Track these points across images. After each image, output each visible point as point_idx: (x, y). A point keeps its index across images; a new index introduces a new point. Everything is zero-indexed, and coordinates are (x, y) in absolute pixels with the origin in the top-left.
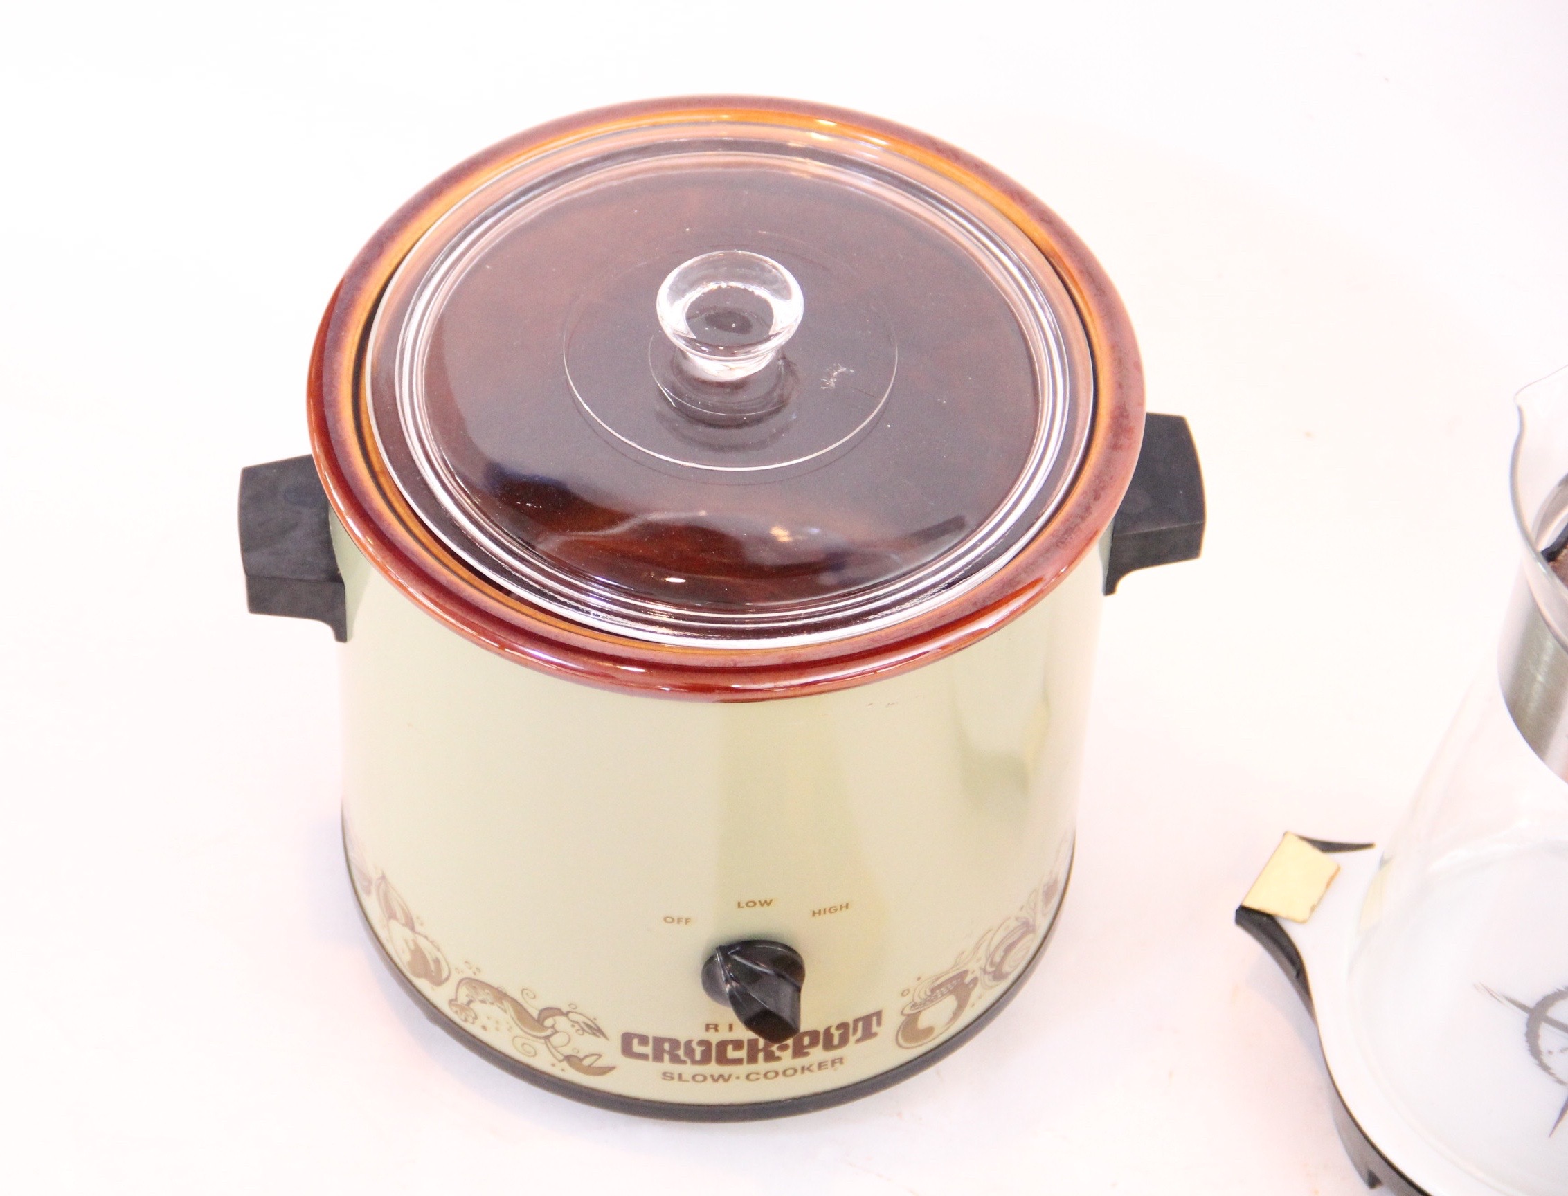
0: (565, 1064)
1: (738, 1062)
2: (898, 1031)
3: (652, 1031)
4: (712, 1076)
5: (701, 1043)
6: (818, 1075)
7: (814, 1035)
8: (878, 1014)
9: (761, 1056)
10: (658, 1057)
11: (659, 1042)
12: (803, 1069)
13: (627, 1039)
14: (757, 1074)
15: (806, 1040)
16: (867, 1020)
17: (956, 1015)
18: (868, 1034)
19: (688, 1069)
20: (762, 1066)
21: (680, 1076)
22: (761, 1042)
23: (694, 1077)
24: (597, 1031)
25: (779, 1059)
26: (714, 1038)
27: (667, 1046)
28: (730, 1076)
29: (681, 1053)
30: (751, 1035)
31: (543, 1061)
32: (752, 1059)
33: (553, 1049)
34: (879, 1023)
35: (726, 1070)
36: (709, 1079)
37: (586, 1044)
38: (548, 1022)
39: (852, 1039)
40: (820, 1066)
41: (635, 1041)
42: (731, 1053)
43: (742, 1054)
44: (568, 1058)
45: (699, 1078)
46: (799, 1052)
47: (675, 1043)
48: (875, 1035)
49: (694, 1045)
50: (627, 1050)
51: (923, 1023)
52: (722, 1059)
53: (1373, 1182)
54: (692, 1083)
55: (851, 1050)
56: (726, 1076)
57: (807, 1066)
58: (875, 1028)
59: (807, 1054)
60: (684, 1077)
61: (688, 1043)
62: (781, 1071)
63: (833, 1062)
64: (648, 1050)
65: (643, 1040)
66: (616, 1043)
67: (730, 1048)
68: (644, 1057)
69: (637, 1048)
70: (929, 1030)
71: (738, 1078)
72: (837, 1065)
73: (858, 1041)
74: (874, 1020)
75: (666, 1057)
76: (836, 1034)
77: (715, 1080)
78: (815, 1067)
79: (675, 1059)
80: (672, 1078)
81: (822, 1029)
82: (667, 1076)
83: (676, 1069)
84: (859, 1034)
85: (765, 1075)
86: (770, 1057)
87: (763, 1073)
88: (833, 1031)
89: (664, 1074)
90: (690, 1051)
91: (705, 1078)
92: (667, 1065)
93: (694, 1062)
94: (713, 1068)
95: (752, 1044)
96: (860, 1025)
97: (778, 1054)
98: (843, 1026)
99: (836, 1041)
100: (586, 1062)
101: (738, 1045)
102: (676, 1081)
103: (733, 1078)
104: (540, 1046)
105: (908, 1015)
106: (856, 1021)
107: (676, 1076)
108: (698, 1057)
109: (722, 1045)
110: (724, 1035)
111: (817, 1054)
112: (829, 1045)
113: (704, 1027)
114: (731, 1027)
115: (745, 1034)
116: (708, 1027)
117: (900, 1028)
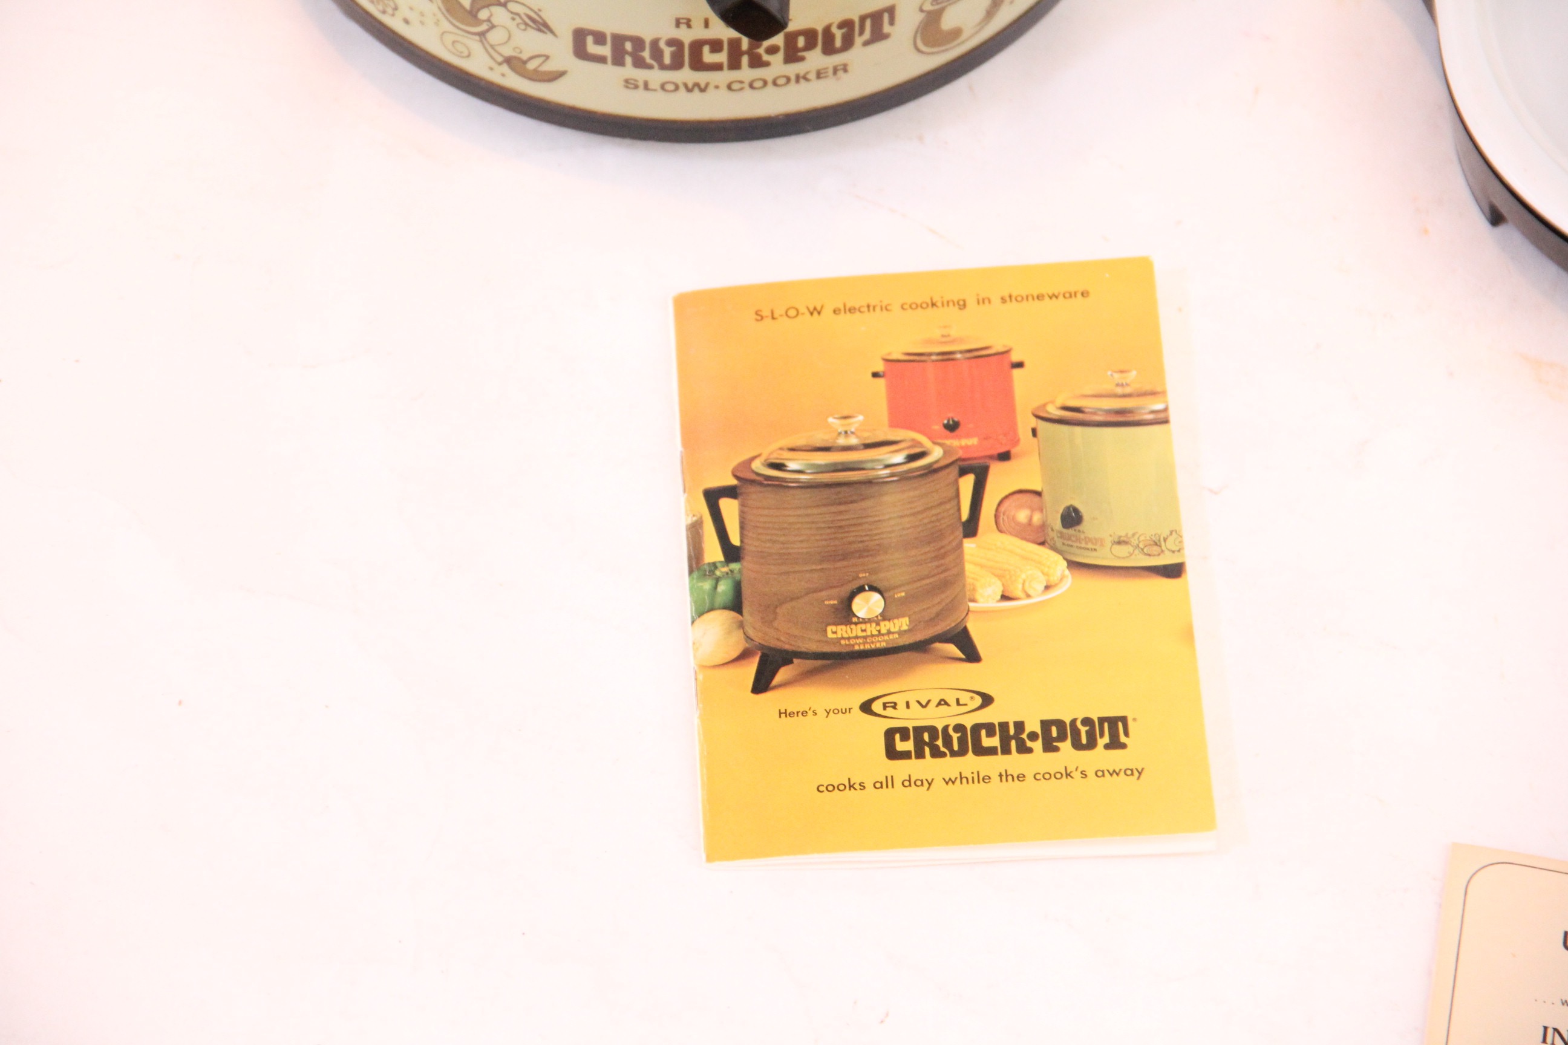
0: (505, 68)
1: (717, 67)
2: (916, 32)
3: (609, 27)
4: (686, 85)
5: (671, 42)
6: (816, 85)
7: (810, 35)
8: (891, 10)
9: (745, 60)
10: (618, 61)
11: (618, 40)
12: (798, 78)
13: (580, 36)
14: (741, 82)
15: (801, 42)
16: (876, 18)
17: (990, 14)
18: (878, 36)
19: (656, 76)
20: (746, 73)
21: (646, 87)
22: (745, 42)
23: (663, 87)
24: (543, 26)
25: (767, 64)
26: (687, 36)
27: (628, 46)
28: (707, 85)
29: (646, 54)
30: (733, 34)
31: (479, 65)
32: (734, 65)
33: (490, 49)
34: (892, 22)
35: (702, 77)
36: (682, 89)
37: (529, 43)
38: (483, 14)
39: (859, 40)
40: (819, 75)
41: (590, 40)
42: (708, 57)
43: (722, 57)
44: (509, 61)
45: (670, 87)
46: (792, 55)
47: (638, 42)
48: (886, 37)
49: (662, 45)
50: (581, 52)
51: (948, 22)
52: (698, 65)
53: (1496, 218)
54: (661, 94)
55: (858, 55)
56: (703, 86)
57: (802, 74)
58: (887, 28)
59: (802, 59)
60: (651, 86)
61: (655, 43)
62: (770, 80)
63: (835, 71)
64: (606, 50)
65: (600, 38)
66: (566, 42)
67: (706, 49)
68: (601, 60)
69: (592, 48)
70: (956, 33)
71: (717, 87)
72: (840, 73)
73: (866, 43)
74: (886, 16)
75: (628, 60)
76: (838, 34)
77: (689, 90)
78: (812, 76)
79: (639, 63)
80: (636, 87)
81: (820, 29)
82: (630, 84)
83: (640, 75)
84: (867, 35)
85: (751, 86)
86: (757, 62)
87: (747, 81)
88: (834, 29)
89: (627, 81)
90: (657, 54)
91: (677, 88)
92: (629, 70)
93: (663, 67)
94: (685, 74)
95: (734, 44)
96: (868, 23)
97: (766, 57)
98: (847, 24)
99: (838, 43)
100: (531, 66)
101: (716, 46)
102: (641, 90)
103: (711, 88)
104: (475, 45)
105: (929, 13)
106: (863, 19)
107: (641, 84)
108: (667, 60)
109: (697, 47)
110: (698, 33)
111: (815, 59)
112: (829, 49)
113: (674, 23)
114: (707, 24)
115: (724, 32)
116: (678, 23)
117: (919, 27)
